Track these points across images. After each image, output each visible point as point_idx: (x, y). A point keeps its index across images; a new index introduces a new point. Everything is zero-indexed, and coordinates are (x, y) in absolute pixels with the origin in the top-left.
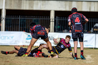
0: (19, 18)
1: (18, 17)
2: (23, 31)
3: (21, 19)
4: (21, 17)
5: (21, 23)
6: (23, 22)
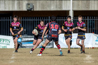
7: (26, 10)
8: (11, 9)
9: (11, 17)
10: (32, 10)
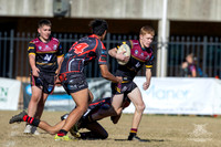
0: (205, 43)
1: (202, 40)
2: (213, 76)
3: (208, 47)
4: (209, 41)
5: (208, 55)
6: (214, 53)
7: (51, 15)
8: (13, 12)
9: (12, 32)
10: (67, 15)
